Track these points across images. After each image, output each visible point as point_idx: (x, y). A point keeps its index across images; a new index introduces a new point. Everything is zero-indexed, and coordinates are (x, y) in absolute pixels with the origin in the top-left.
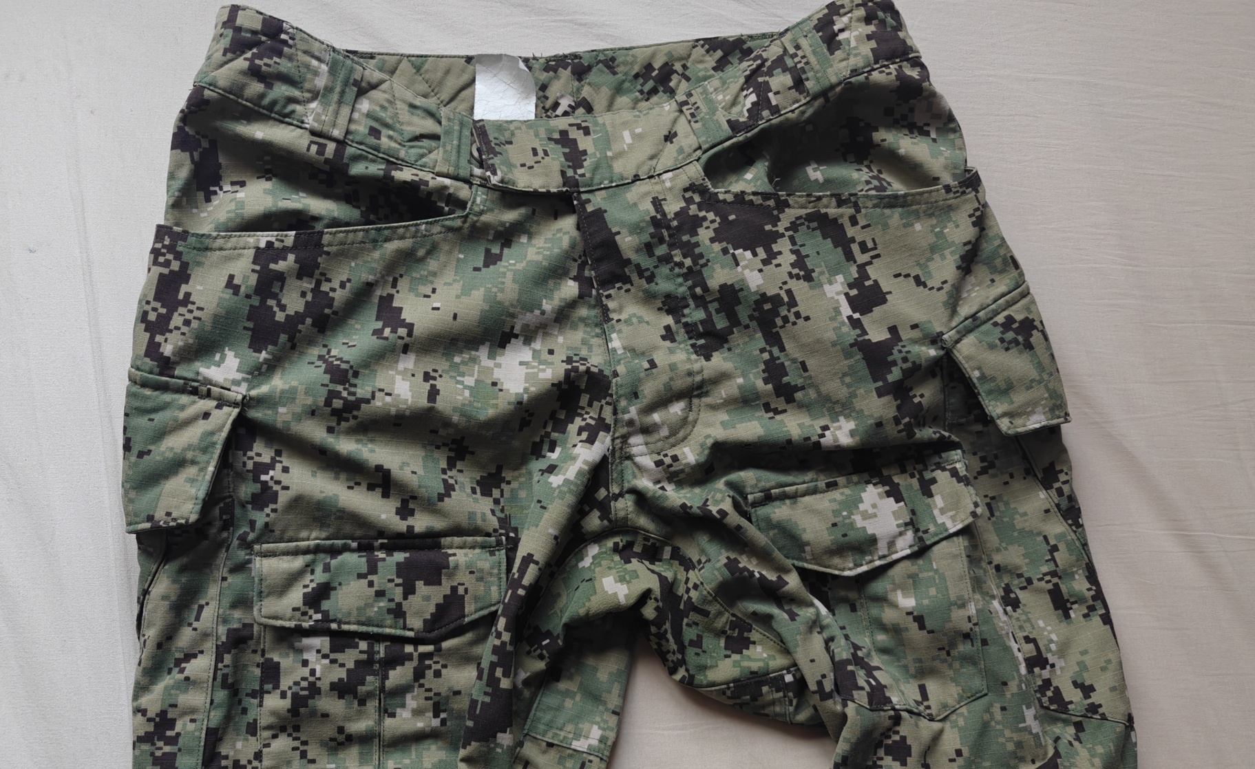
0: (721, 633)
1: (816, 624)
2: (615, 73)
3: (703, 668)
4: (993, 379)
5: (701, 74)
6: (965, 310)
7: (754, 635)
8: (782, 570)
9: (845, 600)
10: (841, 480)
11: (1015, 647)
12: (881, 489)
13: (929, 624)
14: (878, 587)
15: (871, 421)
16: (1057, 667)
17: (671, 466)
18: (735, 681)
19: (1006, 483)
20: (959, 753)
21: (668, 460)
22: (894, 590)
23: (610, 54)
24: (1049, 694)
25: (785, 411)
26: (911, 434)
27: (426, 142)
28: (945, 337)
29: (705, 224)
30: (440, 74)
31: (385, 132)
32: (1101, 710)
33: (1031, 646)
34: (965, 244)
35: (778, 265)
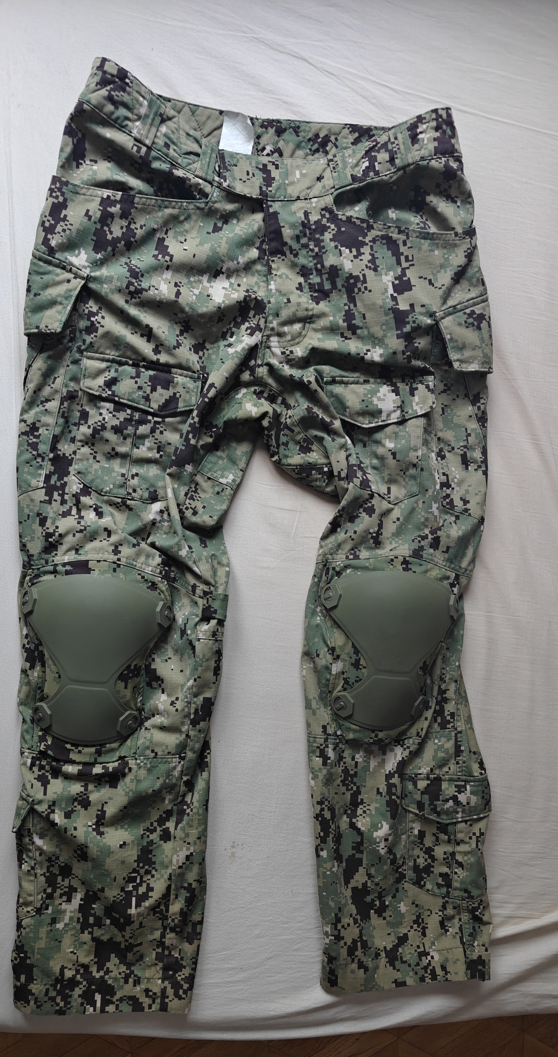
0: (298, 443)
1: (343, 446)
2: (298, 136)
3: (286, 457)
4: (456, 341)
5: (344, 145)
6: (450, 303)
7: (314, 447)
8: (333, 417)
9: (361, 441)
10: (372, 380)
11: (437, 476)
12: (390, 388)
13: (398, 457)
14: (378, 436)
15: (391, 351)
16: (455, 490)
17: (288, 355)
18: (300, 465)
19: (454, 399)
20: (398, 519)
21: (288, 352)
22: (385, 438)
23: (298, 123)
24: (448, 500)
25: (350, 339)
26: (409, 361)
27: (192, 157)
28: (437, 314)
29: (329, 230)
30: (204, 118)
31: (172, 146)
32: (469, 512)
33: (445, 477)
34: (458, 266)
35: (361, 260)
